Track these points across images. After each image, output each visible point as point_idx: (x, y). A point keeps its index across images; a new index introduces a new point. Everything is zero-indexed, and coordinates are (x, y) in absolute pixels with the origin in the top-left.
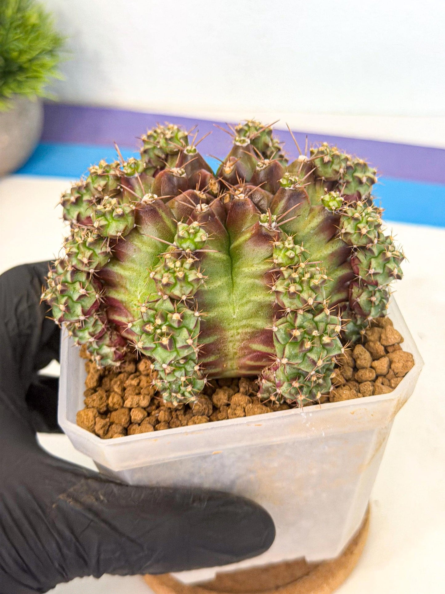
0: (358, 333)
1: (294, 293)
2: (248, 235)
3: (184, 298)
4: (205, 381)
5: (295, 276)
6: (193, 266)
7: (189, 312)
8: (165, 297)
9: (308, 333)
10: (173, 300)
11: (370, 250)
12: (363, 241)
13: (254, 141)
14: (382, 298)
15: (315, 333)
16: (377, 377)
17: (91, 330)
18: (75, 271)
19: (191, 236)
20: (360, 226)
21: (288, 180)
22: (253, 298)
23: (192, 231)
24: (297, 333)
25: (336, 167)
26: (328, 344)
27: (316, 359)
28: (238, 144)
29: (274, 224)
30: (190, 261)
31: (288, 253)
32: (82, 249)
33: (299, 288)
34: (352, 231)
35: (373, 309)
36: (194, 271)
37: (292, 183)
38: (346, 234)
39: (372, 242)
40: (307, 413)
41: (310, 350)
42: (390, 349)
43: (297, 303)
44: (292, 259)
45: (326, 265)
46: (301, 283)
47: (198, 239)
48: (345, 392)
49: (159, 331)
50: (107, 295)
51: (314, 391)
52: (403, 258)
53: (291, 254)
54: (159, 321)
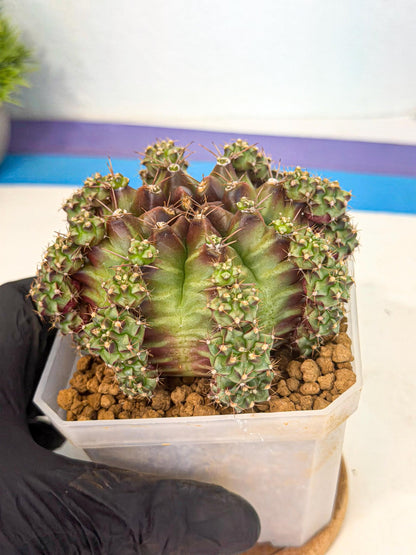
0: (310, 348)
1: (223, 312)
2: (197, 254)
3: (127, 308)
4: (157, 379)
5: (227, 296)
6: (137, 280)
7: (132, 321)
8: (113, 306)
9: (236, 348)
10: (119, 308)
11: (316, 274)
12: (308, 266)
13: (235, 161)
14: (331, 317)
15: (242, 349)
16: (322, 391)
17: (70, 324)
18: (53, 273)
19: (140, 253)
20: (305, 251)
21: (244, 204)
22: (197, 311)
23: (140, 248)
24: (224, 348)
25: (303, 191)
26: (253, 361)
27: (241, 373)
28: (219, 163)
29: (217, 246)
30: (136, 275)
31: (223, 275)
32: (58, 254)
33: (228, 307)
34: (297, 256)
35: (321, 327)
36: (138, 285)
37: (247, 206)
38: (292, 257)
39: (316, 266)
40: (242, 420)
41: (237, 364)
42: (339, 366)
43: (226, 321)
44: (227, 280)
45: (274, 284)
46: (232, 303)
47: (145, 256)
48: (283, 403)
49: (104, 335)
50: (84, 294)
51: (248, 400)
52: (352, 283)
53: (226, 275)
54: (104, 327)
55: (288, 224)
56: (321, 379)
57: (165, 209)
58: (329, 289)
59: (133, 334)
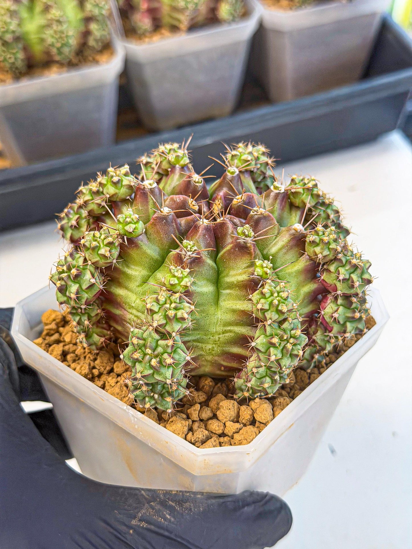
55: (265, 269)
56: (229, 424)
57: (190, 200)
58: (269, 348)
59: (84, 287)
